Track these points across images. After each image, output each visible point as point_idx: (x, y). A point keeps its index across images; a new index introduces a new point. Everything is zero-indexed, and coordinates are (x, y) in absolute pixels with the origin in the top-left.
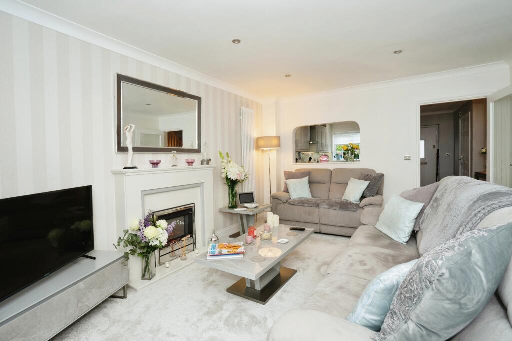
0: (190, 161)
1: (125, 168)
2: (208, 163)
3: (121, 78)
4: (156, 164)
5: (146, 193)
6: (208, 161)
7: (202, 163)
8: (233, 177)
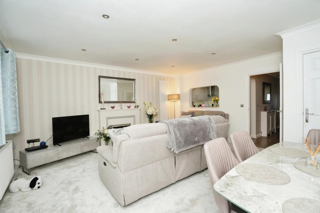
0: (129, 106)
1: (101, 109)
2: (137, 107)
3: (100, 77)
4: (113, 108)
5: (108, 118)
6: (138, 107)
7: (135, 107)
8: (149, 113)
